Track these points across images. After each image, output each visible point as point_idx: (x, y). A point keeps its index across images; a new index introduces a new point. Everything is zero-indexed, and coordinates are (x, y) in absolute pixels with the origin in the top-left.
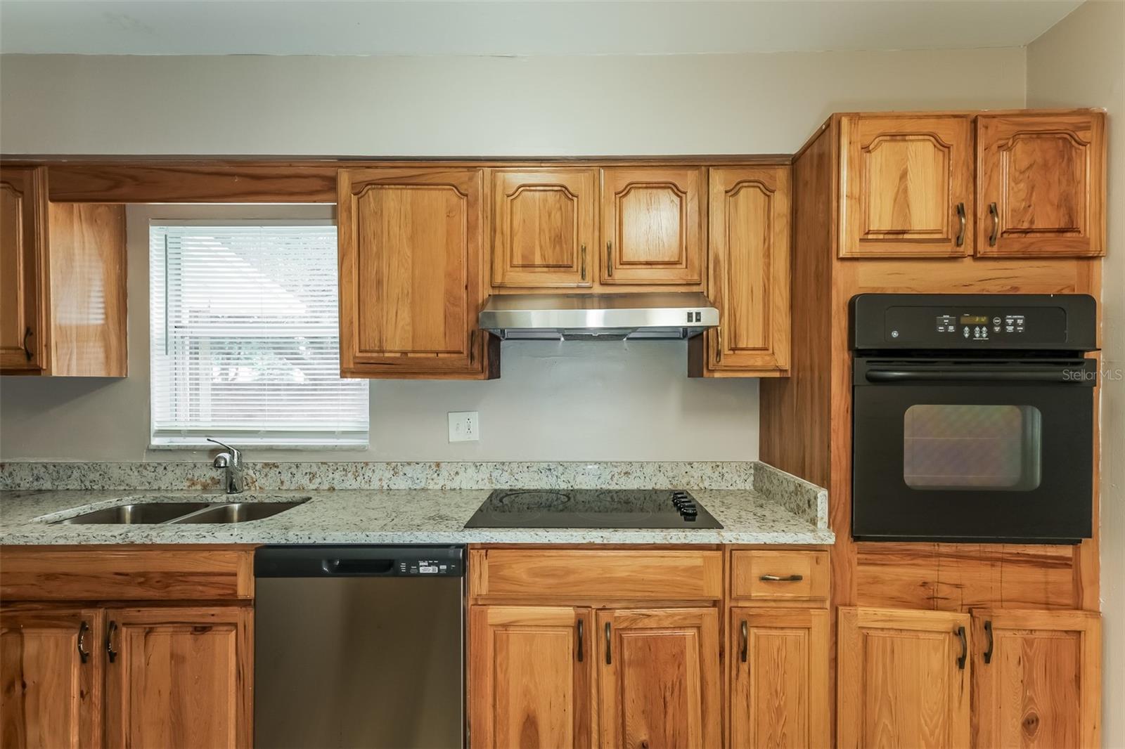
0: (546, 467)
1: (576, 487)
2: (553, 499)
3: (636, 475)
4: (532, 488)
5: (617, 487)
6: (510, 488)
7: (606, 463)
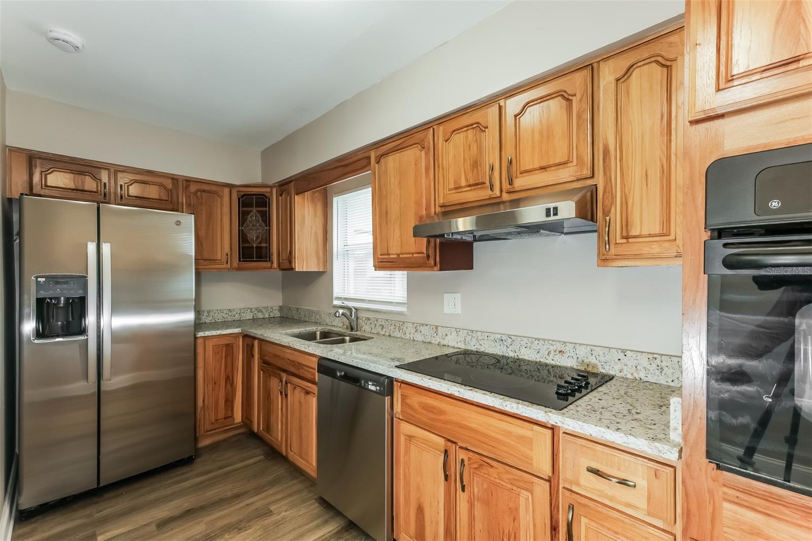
0: (499, 338)
1: (520, 357)
2: (504, 364)
3: (569, 354)
4: (490, 352)
5: (553, 363)
6: (476, 350)
7: (544, 340)
